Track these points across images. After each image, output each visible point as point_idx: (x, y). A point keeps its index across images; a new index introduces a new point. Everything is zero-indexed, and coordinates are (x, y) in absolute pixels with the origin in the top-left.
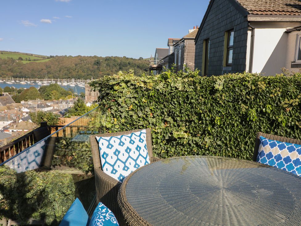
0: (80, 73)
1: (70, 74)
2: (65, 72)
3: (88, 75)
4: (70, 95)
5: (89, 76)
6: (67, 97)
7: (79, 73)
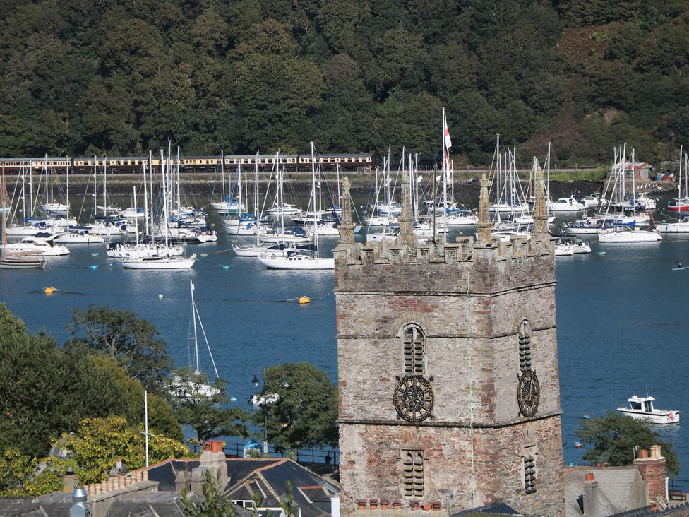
0: (257, 59)
1: (117, 78)
2: (32, 58)
3: (383, 97)
4: (100, 410)
5: (395, 104)
6: (62, 449)
7: (250, 61)
